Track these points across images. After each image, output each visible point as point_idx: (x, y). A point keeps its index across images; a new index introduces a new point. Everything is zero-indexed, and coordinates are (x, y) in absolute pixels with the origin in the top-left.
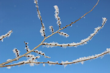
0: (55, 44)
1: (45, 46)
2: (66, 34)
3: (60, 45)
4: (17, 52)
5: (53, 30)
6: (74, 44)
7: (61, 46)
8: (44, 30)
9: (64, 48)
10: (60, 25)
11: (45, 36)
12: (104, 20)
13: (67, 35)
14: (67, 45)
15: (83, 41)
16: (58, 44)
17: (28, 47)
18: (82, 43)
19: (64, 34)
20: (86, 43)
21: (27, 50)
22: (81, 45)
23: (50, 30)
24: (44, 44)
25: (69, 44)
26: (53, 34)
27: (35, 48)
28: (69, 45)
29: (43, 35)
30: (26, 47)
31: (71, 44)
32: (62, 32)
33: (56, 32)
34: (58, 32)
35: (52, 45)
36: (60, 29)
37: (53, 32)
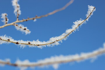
0: (8, 38)
2: (26, 28)
3: (16, 41)
5: (6, 20)
6: (39, 43)
7: (17, 43)
9: (21, 47)
10: (19, 15)
12: (90, 10)
13: (28, 30)
14: (27, 42)
15: (53, 39)
16: (12, 40)
18: (51, 43)
19: (24, 28)
20: (57, 43)
22: (49, 45)
23: (3, 19)
25: (31, 42)
26: (6, 25)
28: (29, 43)
31: (34, 43)
32: (20, 25)
33: (12, 24)
34: (14, 24)
35: (2, 39)
36: (17, 21)
37: (7, 23)
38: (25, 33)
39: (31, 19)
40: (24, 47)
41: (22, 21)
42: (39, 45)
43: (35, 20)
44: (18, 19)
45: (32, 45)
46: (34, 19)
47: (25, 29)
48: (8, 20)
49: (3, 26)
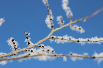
0: (69, 38)
1: (54, 40)
3: (76, 40)
4: (14, 43)
5: (62, 22)
7: (78, 41)
8: (51, 19)
9: (81, 44)
11: (52, 27)
14: (86, 40)
16: (73, 39)
17: (29, 39)
21: (29, 43)
24: (53, 38)
27: (40, 41)
28: (89, 40)
29: (49, 26)
30: (27, 38)
31: (92, 39)
33: (67, 25)
34: (69, 25)
35: (64, 39)
36: (71, 22)
37: (63, 25)
38: (80, 32)
39: (81, 19)
40: (84, 44)
41: (74, 22)
42: (97, 41)
43: (85, 21)
44: (71, 20)
45: (91, 41)
46: (83, 20)
47: (80, 29)
48: (64, 22)
49: (61, 28)
